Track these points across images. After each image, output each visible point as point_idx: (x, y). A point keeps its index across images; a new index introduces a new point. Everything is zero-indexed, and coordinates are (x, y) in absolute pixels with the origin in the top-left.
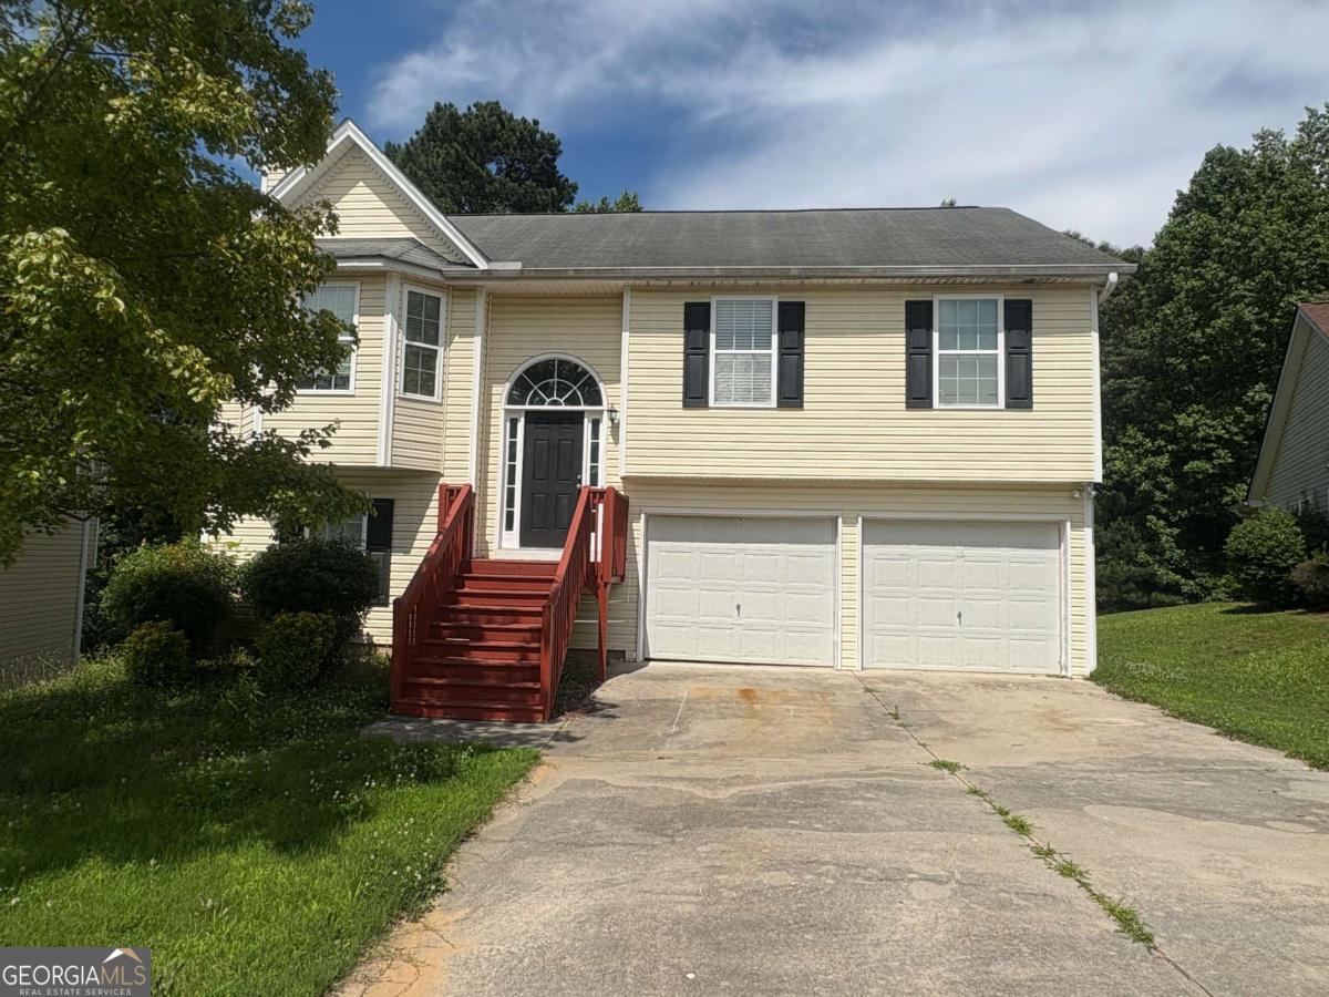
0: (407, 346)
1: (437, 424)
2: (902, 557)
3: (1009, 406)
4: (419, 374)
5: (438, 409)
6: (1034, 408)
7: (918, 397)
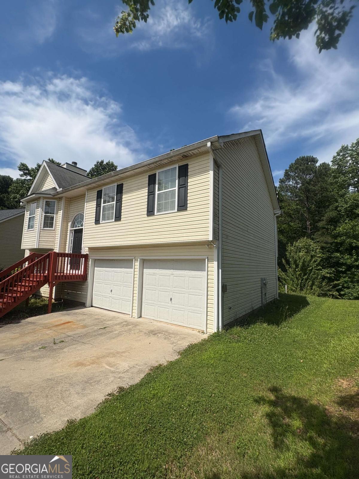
0: (45, 215)
1: (54, 236)
2: (154, 274)
3: (179, 210)
4: (48, 222)
5: (54, 231)
6: (188, 210)
7: (150, 212)
